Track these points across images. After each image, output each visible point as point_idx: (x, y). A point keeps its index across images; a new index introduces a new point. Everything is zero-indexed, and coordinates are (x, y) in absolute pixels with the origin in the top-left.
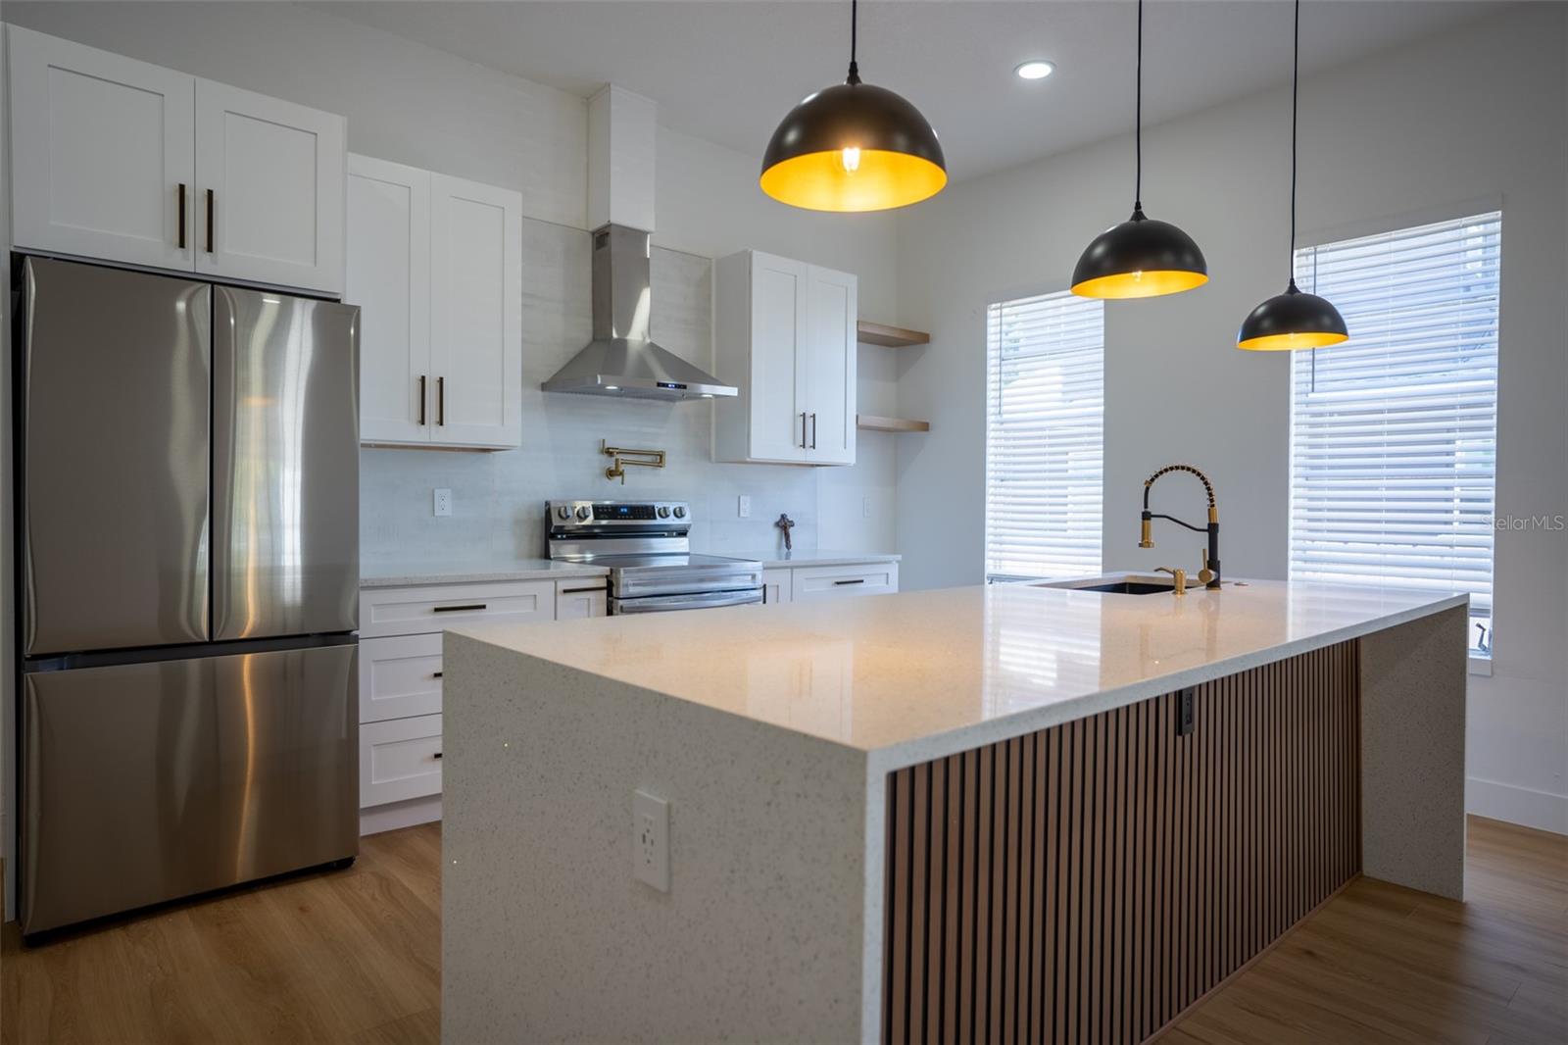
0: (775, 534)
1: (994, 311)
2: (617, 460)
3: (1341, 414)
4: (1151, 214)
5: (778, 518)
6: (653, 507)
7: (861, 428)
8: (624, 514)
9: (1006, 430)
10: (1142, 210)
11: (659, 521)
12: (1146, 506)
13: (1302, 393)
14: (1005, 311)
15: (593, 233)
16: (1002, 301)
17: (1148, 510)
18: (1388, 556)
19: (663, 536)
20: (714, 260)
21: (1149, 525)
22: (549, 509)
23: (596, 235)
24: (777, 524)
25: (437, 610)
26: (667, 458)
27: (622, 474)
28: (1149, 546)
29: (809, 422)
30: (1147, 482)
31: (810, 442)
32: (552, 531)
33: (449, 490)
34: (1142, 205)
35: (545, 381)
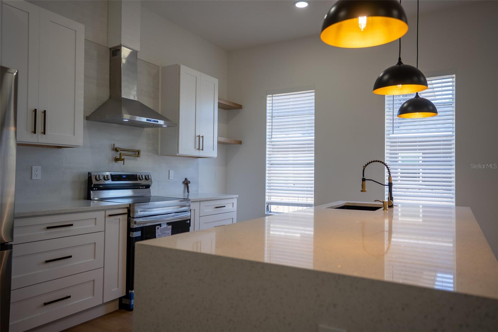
0: (182, 186)
1: (269, 98)
2: (120, 154)
3: (401, 142)
4: (405, 62)
5: (184, 180)
6: (136, 175)
7: (219, 143)
8: (124, 178)
9: (273, 145)
10: (402, 60)
11: (139, 182)
12: (363, 176)
13: (388, 135)
14: (274, 98)
15: (110, 49)
16: (272, 94)
17: (364, 177)
18: (424, 194)
19: (139, 188)
20: (161, 67)
21: (365, 183)
22: (91, 176)
23: (113, 50)
24: (184, 182)
25: (48, 228)
26: (141, 153)
27: (123, 160)
28: (365, 192)
29: (201, 139)
30: (364, 167)
31: (201, 148)
32: (92, 186)
33: (40, 167)
34: (401, 58)
35: (88, 115)
